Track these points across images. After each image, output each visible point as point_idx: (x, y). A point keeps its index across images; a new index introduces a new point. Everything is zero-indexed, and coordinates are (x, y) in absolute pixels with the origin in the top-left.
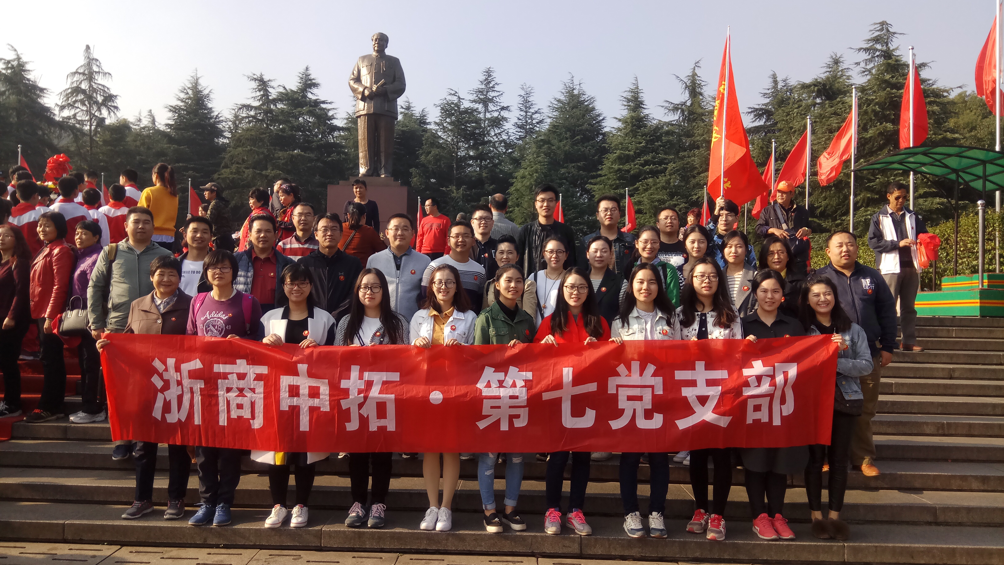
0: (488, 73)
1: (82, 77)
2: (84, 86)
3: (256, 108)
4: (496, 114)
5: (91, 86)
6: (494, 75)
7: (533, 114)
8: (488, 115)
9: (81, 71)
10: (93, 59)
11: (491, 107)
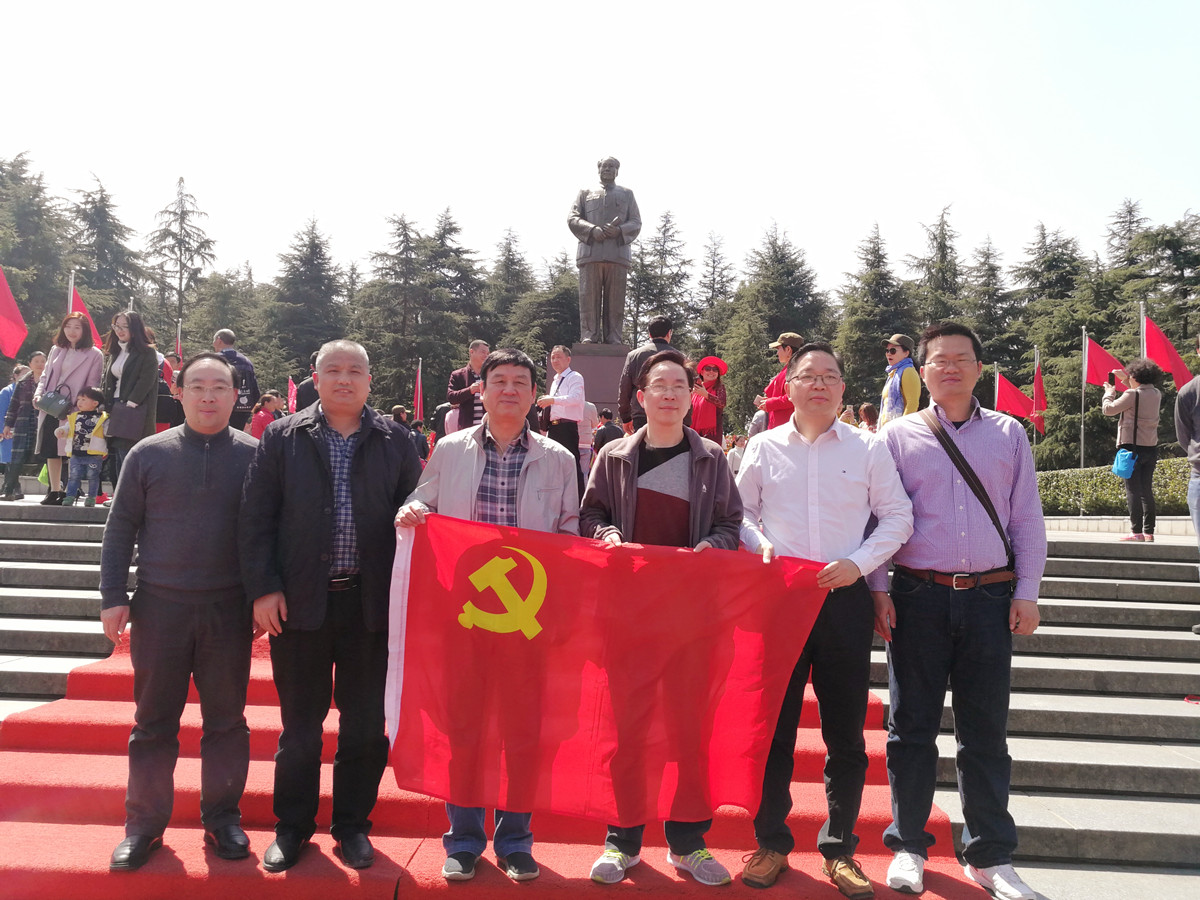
0: (667, 219)
1: (172, 217)
2: (175, 228)
3: (393, 257)
4: (675, 270)
5: (182, 228)
6: (676, 220)
7: (723, 270)
8: (666, 271)
9: (172, 209)
10: (187, 195)
11: (669, 260)
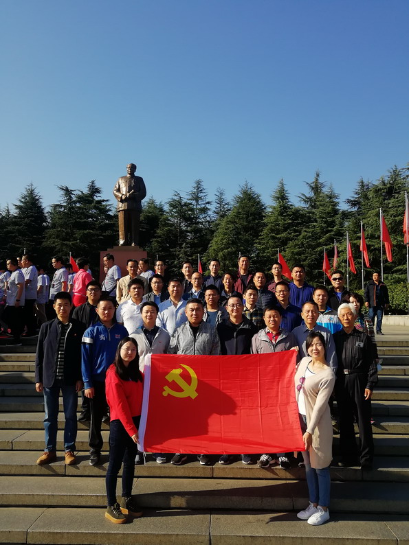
0: (198, 183)
3: (64, 206)
4: (203, 206)
6: (202, 184)
7: (224, 205)
8: (199, 207)
11: (200, 202)
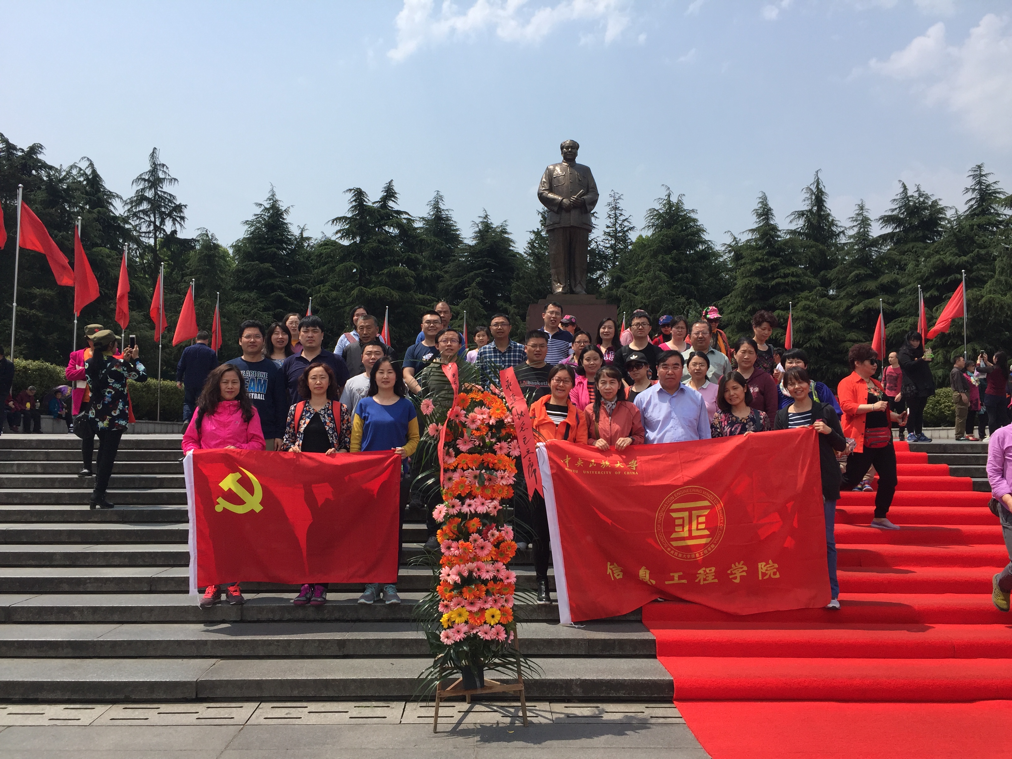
1: (146, 184)
2: (150, 194)
3: (350, 220)
5: (156, 194)
7: (623, 221)
9: (146, 177)
10: (160, 165)
